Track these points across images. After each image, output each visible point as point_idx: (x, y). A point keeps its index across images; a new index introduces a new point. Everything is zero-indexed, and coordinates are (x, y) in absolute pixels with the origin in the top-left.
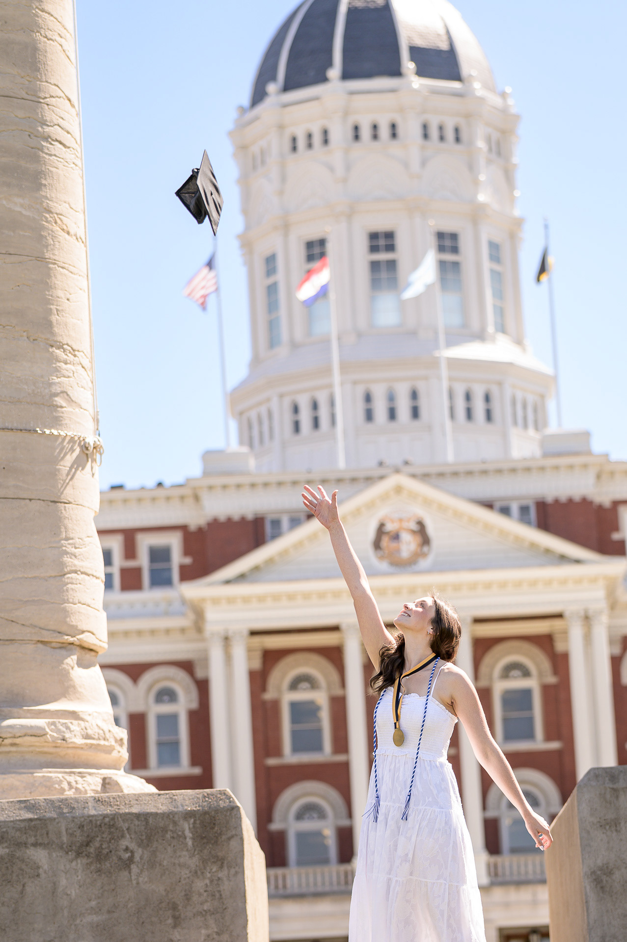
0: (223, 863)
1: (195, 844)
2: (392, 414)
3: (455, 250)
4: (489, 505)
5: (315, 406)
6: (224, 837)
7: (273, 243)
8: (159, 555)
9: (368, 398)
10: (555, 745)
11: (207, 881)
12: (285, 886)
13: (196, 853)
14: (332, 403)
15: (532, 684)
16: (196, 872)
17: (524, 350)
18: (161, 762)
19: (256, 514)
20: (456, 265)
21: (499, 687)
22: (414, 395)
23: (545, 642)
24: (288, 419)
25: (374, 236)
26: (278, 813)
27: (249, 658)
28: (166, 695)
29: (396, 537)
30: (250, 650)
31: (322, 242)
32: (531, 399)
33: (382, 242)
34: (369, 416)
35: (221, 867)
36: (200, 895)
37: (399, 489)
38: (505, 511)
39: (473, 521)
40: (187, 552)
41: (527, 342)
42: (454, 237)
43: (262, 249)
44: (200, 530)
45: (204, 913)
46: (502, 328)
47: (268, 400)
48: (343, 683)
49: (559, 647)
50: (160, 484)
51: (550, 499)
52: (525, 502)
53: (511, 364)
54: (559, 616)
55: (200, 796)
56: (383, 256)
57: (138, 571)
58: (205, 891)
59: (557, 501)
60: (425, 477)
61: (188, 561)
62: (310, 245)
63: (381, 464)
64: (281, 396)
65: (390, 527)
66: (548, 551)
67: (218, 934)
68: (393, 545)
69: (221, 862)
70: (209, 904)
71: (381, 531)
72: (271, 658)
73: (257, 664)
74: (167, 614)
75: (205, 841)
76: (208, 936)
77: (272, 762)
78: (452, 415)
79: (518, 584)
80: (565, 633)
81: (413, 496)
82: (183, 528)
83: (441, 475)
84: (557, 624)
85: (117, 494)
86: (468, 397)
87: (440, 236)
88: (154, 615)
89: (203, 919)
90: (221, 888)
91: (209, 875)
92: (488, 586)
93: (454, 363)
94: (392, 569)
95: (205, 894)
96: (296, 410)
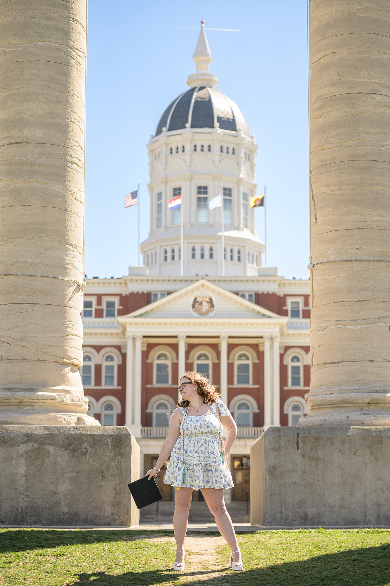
0: (123, 456)
1: (112, 448)
2: (202, 256)
3: (230, 195)
4: (237, 294)
5: (173, 251)
6: (124, 446)
7: (161, 188)
8: (110, 305)
9: (194, 249)
10: (257, 386)
11: (116, 463)
12: (150, 434)
13: (112, 451)
14: (180, 251)
15: (249, 362)
16: (112, 459)
17: (254, 235)
18: (106, 384)
19: (148, 291)
20: (230, 200)
21: (237, 363)
22: (211, 249)
23: (255, 347)
24: (163, 255)
25: (199, 188)
26: (149, 406)
27: (142, 346)
28: (110, 358)
29: (201, 304)
30: (142, 343)
31: (180, 189)
32: (255, 253)
33: (202, 190)
34: (194, 256)
35: (122, 457)
36: (113, 468)
37: (203, 286)
38: (243, 296)
39: (231, 299)
40: (120, 305)
41: (255, 231)
42: (230, 190)
43: (157, 190)
44: (126, 296)
45: (114, 475)
46: (246, 227)
47: (156, 248)
48: (178, 359)
49: (261, 349)
50: (112, 278)
51: (260, 293)
52: (251, 293)
53: (249, 239)
54: (262, 337)
55: (115, 429)
56: (202, 196)
57: (102, 310)
58: (115, 467)
59: (263, 293)
60: (213, 281)
61: (121, 307)
62: (175, 190)
63: (197, 275)
64: (160, 246)
65: (198, 300)
66: (258, 312)
67: (119, 484)
68: (200, 306)
69: (122, 455)
70: (116, 472)
71: (195, 301)
72: (151, 346)
73: (145, 349)
74: (112, 327)
75: (116, 447)
76: (115, 484)
77: (148, 386)
78: (225, 258)
79: (246, 324)
80: (263, 343)
81: (209, 288)
82: (120, 295)
83: (220, 281)
84: (260, 340)
85: (96, 280)
86: (232, 251)
87: (225, 189)
88: (107, 328)
89: (114, 477)
90: (122, 466)
91: (117, 460)
92: (235, 324)
93: (227, 238)
94: (198, 316)
95: (115, 468)
96: (166, 252)
